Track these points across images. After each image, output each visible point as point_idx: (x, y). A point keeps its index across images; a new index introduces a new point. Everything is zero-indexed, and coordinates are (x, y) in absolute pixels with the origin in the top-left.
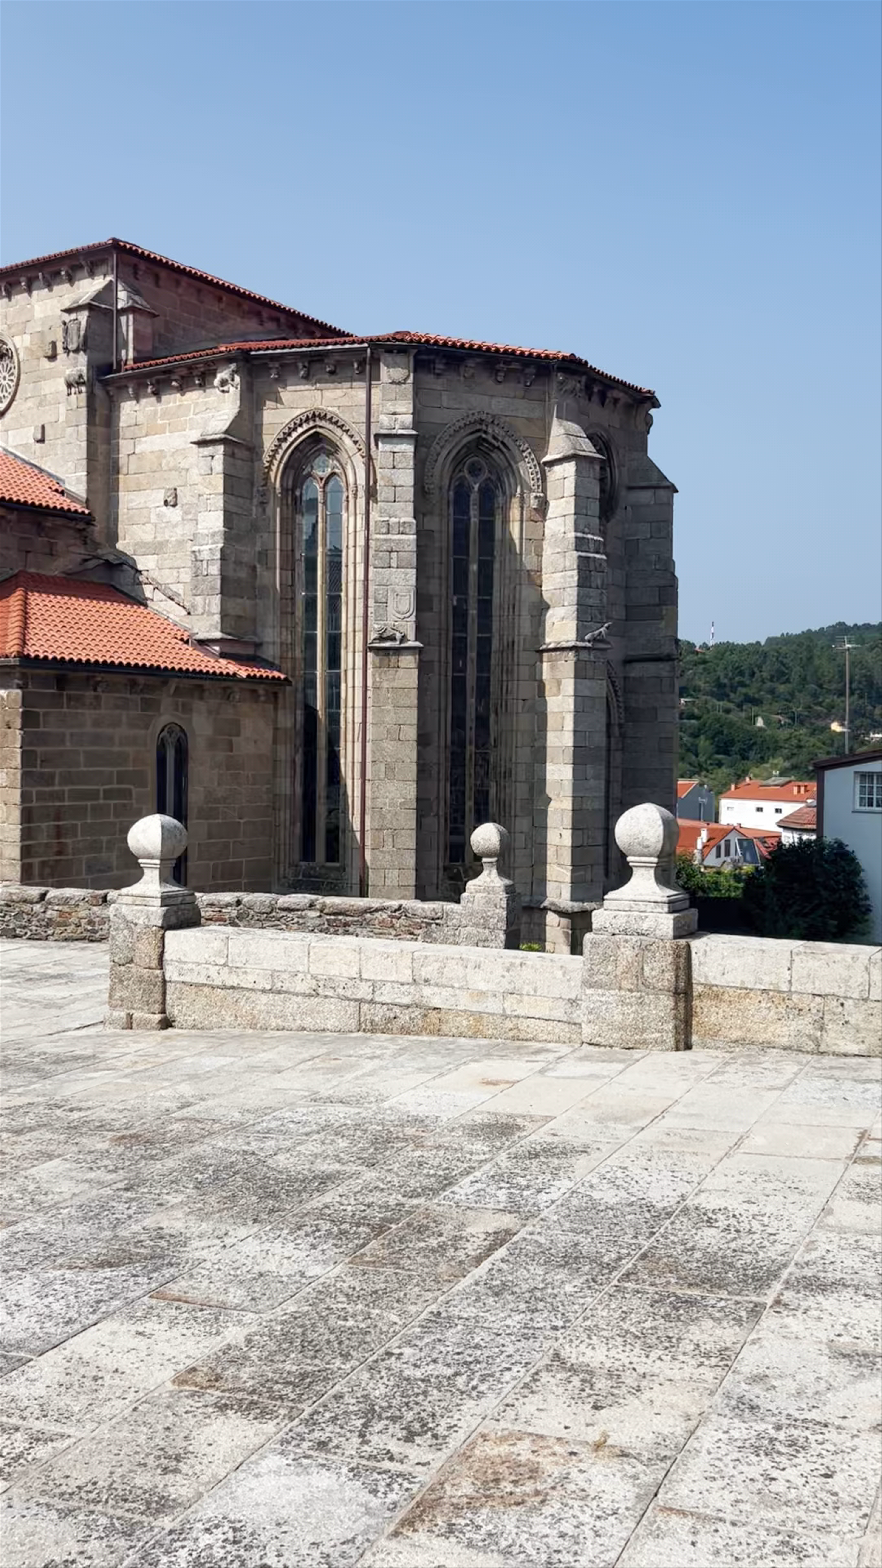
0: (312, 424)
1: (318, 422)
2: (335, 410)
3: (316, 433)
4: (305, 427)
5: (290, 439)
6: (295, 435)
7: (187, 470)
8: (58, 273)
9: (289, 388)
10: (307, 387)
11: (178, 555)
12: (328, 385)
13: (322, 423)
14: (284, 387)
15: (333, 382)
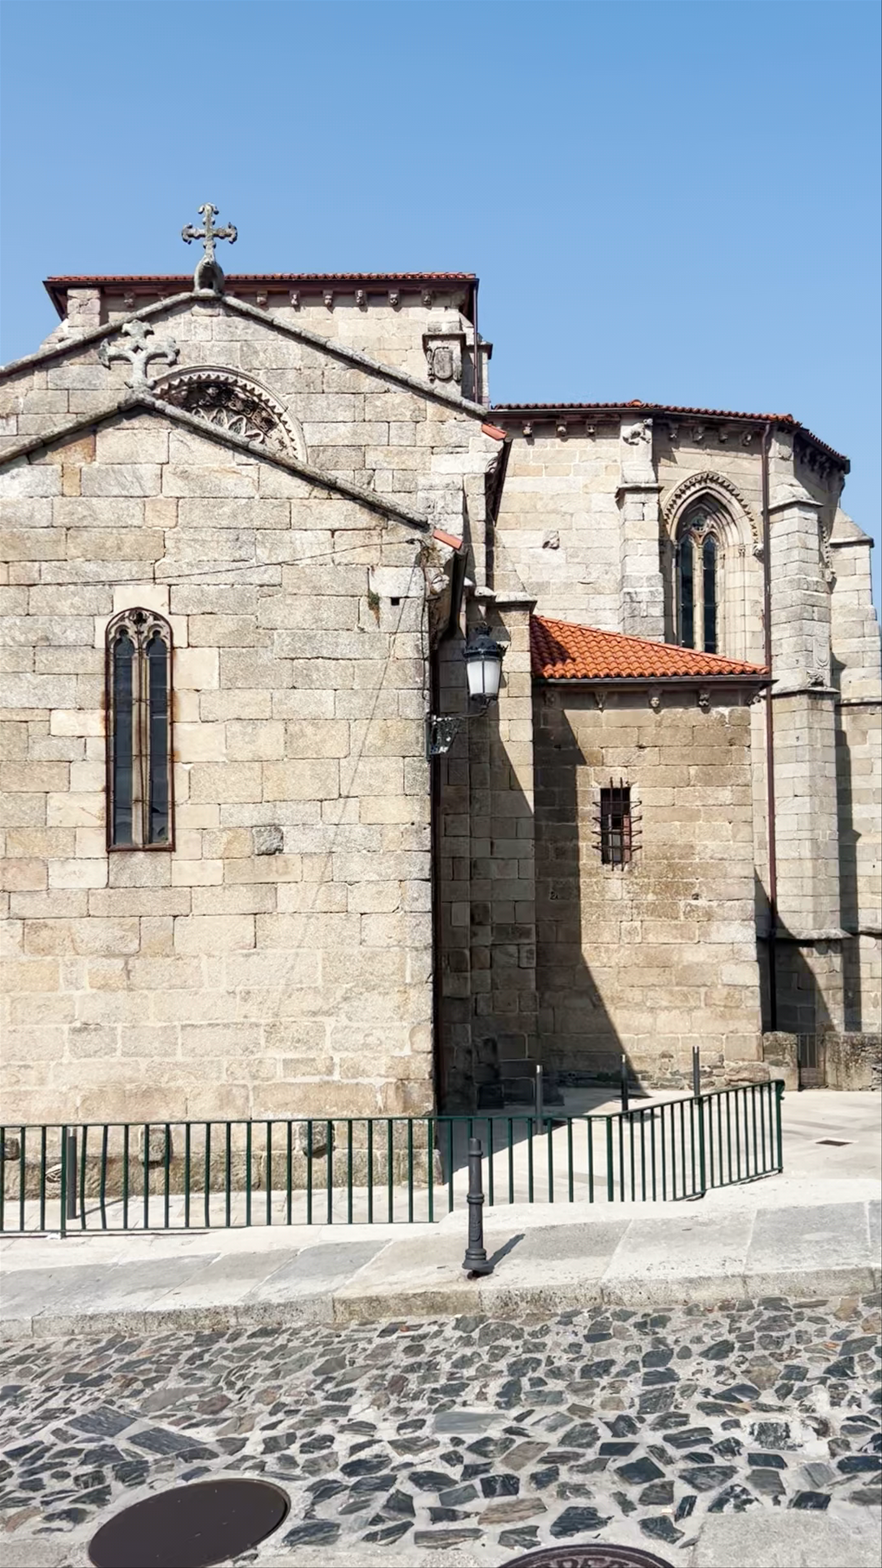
0: (703, 485)
1: (709, 484)
2: (724, 474)
3: (707, 493)
4: (698, 487)
5: (684, 496)
6: (688, 493)
7: (572, 515)
8: (386, 294)
9: (681, 449)
10: (698, 451)
11: (564, 596)
12: (717, 451)
13: (713, 485)
14: (677, 448)
15: (721, 449)
